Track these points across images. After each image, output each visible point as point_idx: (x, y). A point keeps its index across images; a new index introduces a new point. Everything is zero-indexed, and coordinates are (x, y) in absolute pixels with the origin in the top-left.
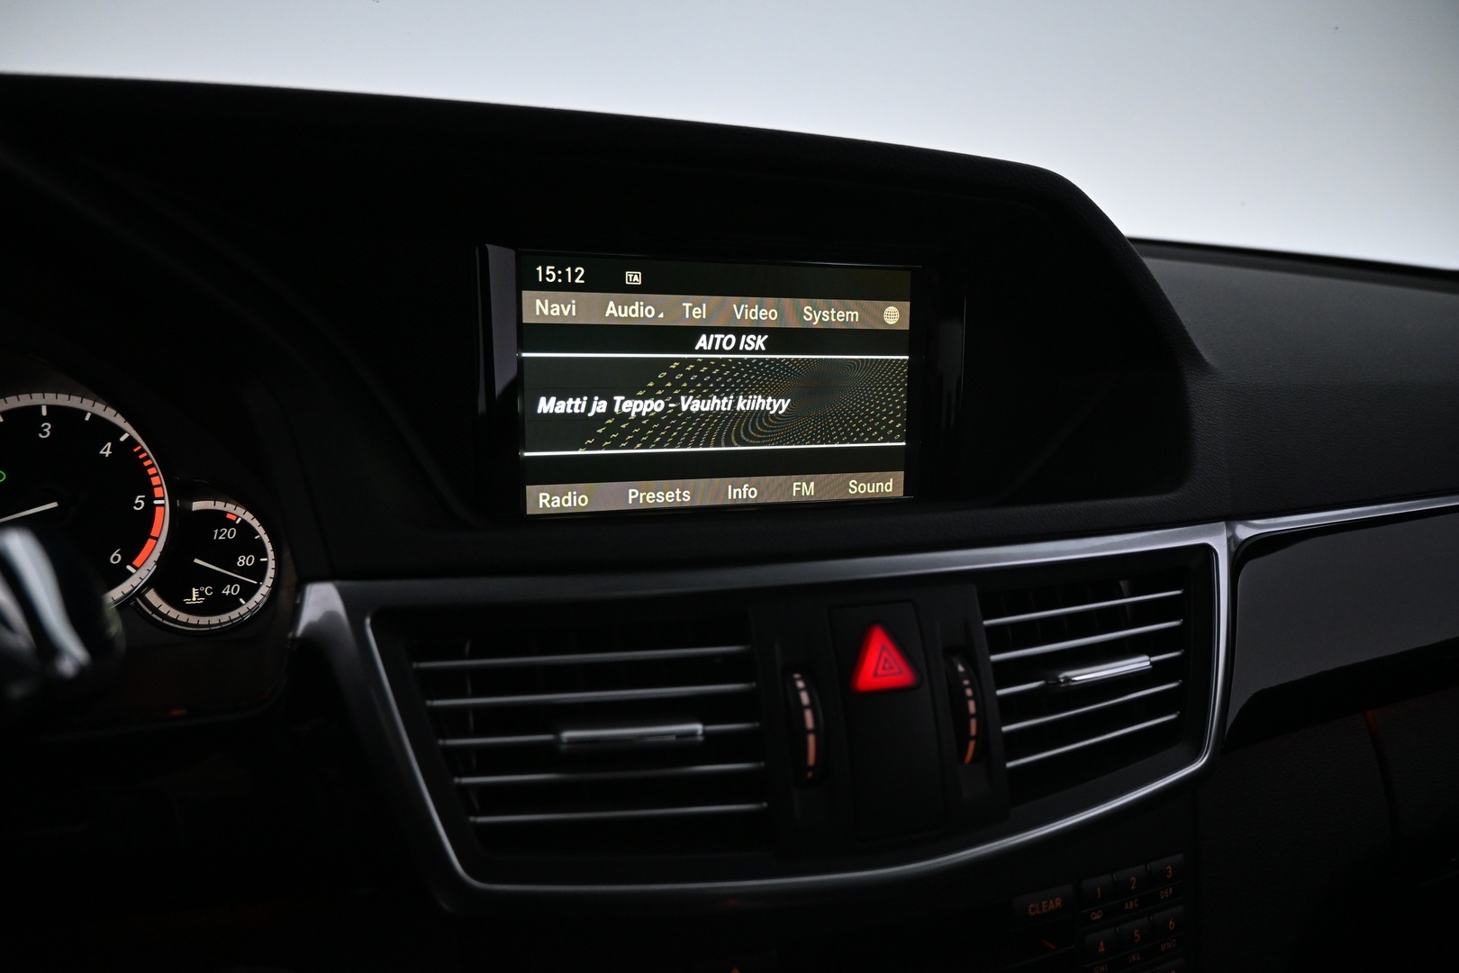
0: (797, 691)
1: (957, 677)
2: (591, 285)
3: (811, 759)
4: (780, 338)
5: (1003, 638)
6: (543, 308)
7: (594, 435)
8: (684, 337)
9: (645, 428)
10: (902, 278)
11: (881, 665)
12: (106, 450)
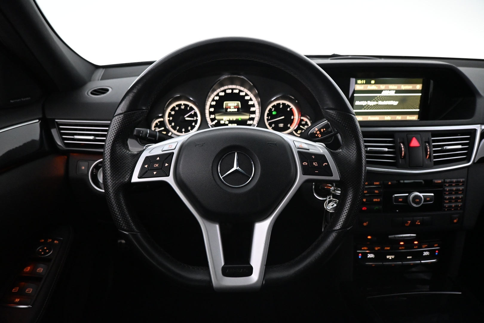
0: (401, 146)
1: (427, 146)
2: (366, 83)
3: (403, 155)
4: (397, 92)
5: (434, 141)
6: (358, 87)
7: (364, 108)
8: (380, 92)
9: (372, 107)
10: (421, 80)
11: (415, 143)
12: (289, 109)
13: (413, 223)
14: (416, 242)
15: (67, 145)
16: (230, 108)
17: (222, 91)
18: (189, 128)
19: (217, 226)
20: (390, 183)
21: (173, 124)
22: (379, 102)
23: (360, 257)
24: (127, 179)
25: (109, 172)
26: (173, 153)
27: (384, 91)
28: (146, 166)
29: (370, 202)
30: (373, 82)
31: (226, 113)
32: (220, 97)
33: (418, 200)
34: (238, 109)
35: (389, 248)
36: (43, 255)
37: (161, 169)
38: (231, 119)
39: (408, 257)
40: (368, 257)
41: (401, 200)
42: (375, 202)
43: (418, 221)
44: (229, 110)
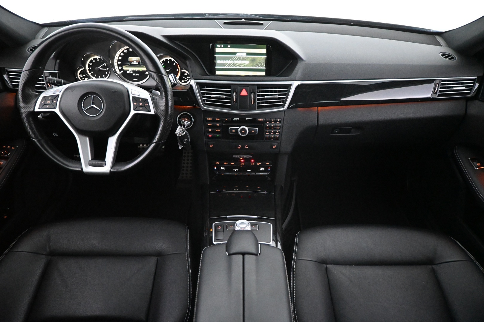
2: (224, 47)
3: (235, 101)
4: (248, 54)
5: (260, 92)
6: (218, 50)
7: (224, 65)
8: (235, 54)
9: (230, 65)
10: (265, 46)
11: (244, 93)
12: (174, 64)
13: (243, 147)
14: (253, 161)
15: (13, 85)
16: (133, 62)
17: (126, 50)
18: (104, 76)
19: (88, 139)
20: (226, 120)
21: (92, 72)
22: (235, 61)
23: (215, 169)
24: (32, 109)
25: (22, 104)
26: (59, 95)
27: (237, 53)
28: (43, 102)
29: (213, 132)
30: (229, 46)
31: (131, 65)
32: (125, 53)
33: (244, 132)
34: (139, 62)
35: (233, 164)
36: (4, 155)
37: (52, 104)
38: (135, 70)
39: (248, 171)
40: (221, 169)
41: (234, 131)
42: (217, 131)
43: (246, 146)
44: (132, 63)
